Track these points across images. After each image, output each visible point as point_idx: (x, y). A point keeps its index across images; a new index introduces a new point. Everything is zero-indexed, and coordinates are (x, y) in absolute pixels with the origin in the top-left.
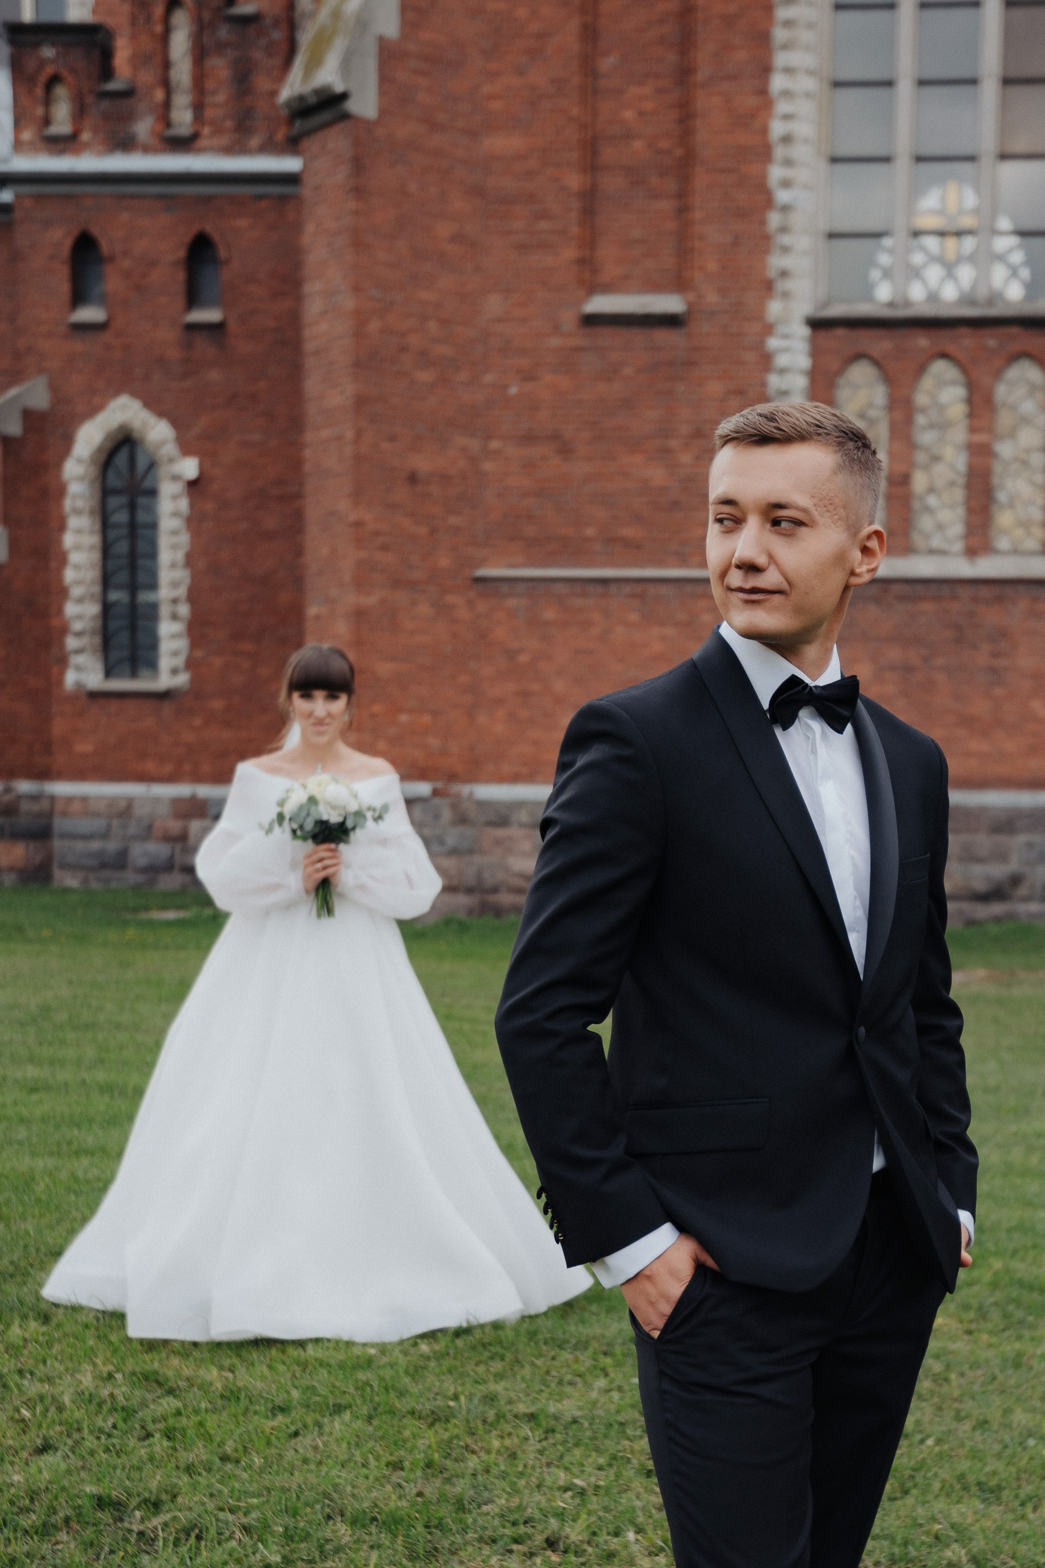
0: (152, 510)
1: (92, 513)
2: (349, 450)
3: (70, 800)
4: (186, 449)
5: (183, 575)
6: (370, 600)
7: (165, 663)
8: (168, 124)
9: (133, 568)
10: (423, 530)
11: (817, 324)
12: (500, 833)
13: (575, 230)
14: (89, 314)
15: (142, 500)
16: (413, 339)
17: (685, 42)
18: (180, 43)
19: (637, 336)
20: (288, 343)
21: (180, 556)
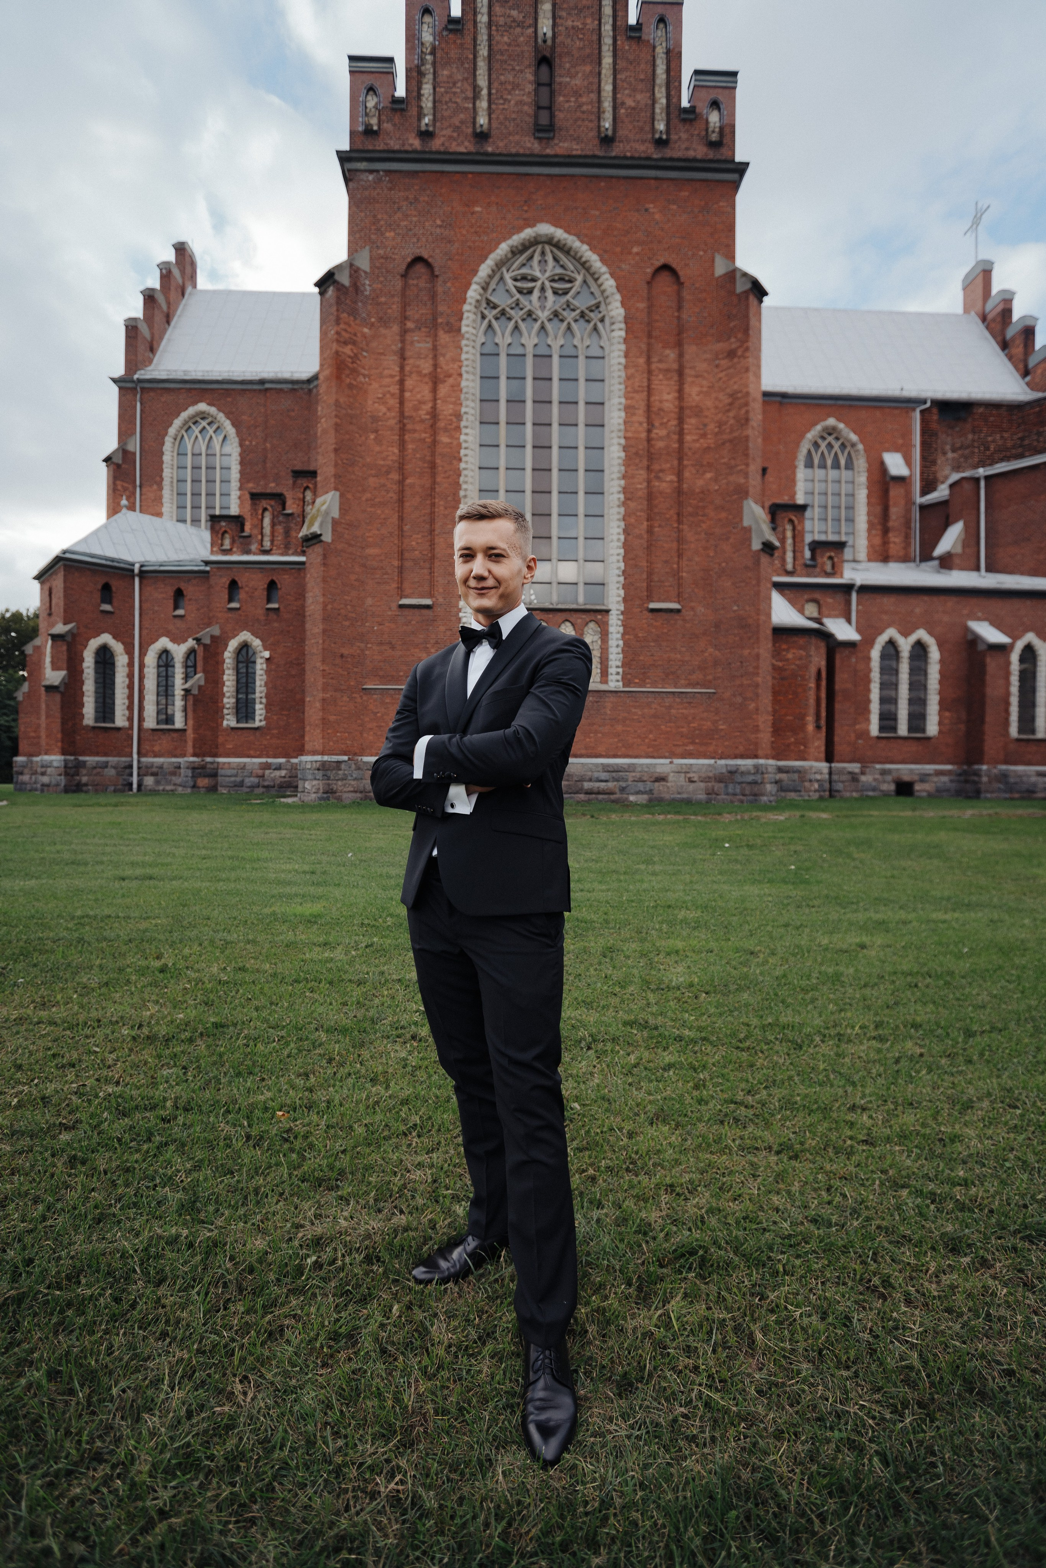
0: (254, 668)
1: (233, 669)
2: (320, 647)
3: (224, 763)
4: (266, 649)
5: (264, 689)
6: (328, 695)
7: (257, 718)
8: (262, 546)
9: (247, 687)
10: (345, 673)
13: (396, 578)
14: (234, 605)
15: (250, 665)
16: (343, 611)
17: (432, 522)
18: (267, 521)
19: (416, 611)
20: (301, 615)
21: (263, 683)
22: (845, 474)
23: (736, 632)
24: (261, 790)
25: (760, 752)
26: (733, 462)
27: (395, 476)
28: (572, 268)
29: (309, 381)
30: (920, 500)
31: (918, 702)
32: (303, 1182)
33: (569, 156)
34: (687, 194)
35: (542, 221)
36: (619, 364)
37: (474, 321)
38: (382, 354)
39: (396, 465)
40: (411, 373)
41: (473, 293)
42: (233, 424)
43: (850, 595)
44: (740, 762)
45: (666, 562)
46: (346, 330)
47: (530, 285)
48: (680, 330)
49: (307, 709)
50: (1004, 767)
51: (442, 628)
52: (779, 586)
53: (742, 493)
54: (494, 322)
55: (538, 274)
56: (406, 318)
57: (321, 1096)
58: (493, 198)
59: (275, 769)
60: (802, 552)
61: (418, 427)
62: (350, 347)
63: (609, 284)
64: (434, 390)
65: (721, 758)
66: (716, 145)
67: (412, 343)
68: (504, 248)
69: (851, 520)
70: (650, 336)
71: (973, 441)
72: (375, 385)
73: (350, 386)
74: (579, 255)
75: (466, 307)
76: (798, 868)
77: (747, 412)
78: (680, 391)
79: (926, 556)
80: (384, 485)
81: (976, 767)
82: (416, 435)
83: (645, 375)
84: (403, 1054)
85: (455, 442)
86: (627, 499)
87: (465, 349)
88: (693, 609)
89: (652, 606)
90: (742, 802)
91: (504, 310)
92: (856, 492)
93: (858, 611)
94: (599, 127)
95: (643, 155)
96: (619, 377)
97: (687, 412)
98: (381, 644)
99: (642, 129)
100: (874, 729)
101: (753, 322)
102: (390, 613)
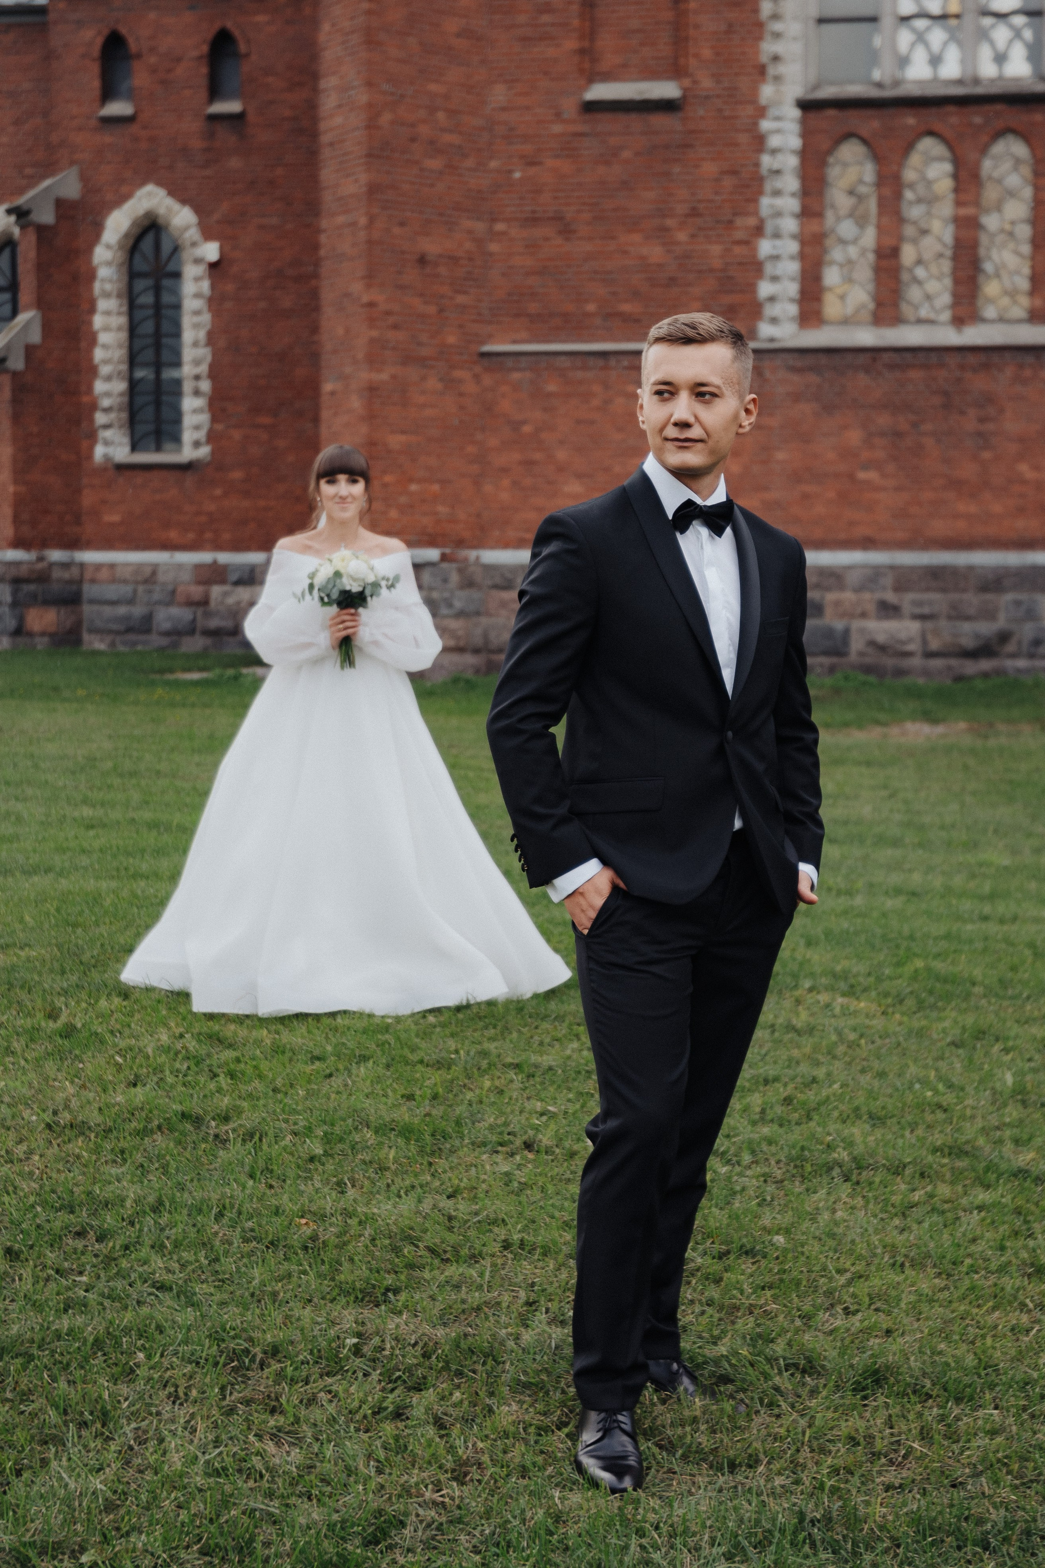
0: (176, 292)
1: (119, 296)
2: (362, 235)
3: (98, 567)
4: (208, 234)
5: (205, 353)
6: (383, 376)
7: (188, 436)
9: (158, 347)
10: (432, 309)
11: (808, 106)
12: (505, 595)
13: (576, 22)
14: (118, 108)
15: (166, 282)
16: (424, 130)
19: (635, 121)
20: (305, 134)
21: (202, 335)
49: (325, 414)
51: (710, 168)
59: (238, 583)
98: (533, 220)
102: (557, 128)
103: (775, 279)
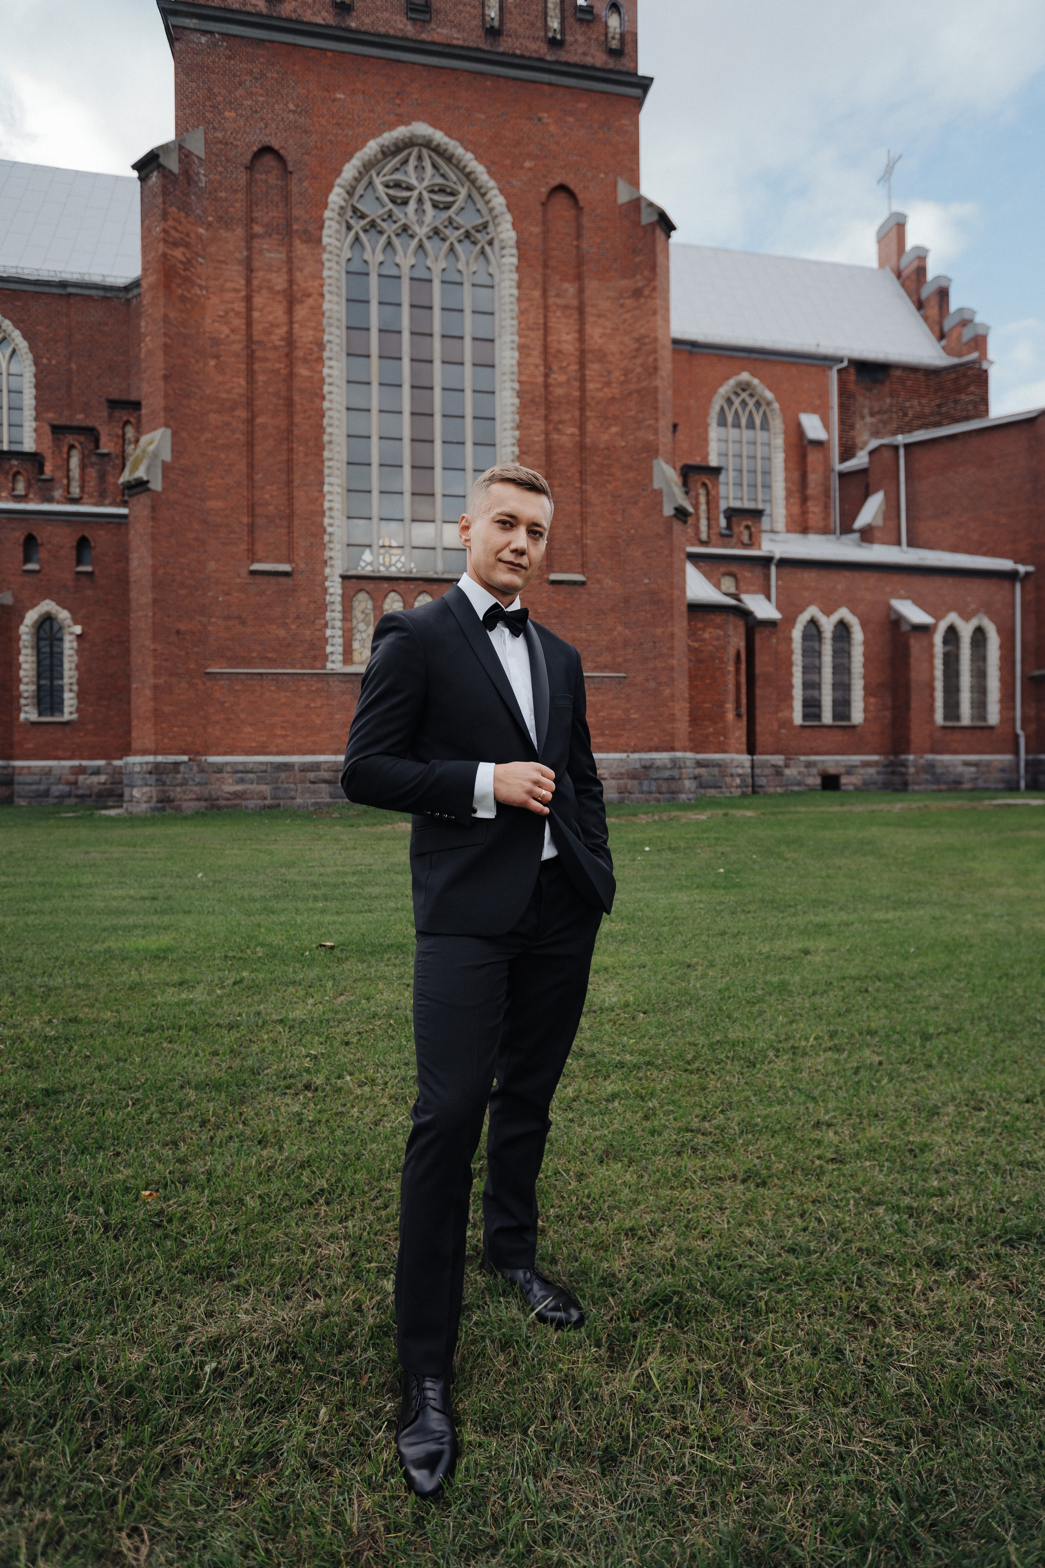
0: (61, 647)
1: (32, 648)
2: (150, 620)
3: (22, 768)
4: (76, 622)
5: (75, 673)
6: (161, 681)
7: (67, 710)
8: (69, 493)
9: (52, 670)
10: (183, 653)
11: (344, 578)
12: (218, 776)
13: (246, 538)
14: (32, 566)
15: (56, 643)
16: (178, 577)
17: (290, 471)
18: (75, 462)
19: (273, 580)
20: (123, 581)
21: (73, 666)
22: (761, 436)
23: (648, 608)
24: (73, 801)
25: (677, 744)
26: (641, 416)
27: (242, 413)
28: (454, 179)
29: (127, 289)
30: (839, 467)
31: (842, 687)
32: (185, 1274)
33: (449, 46)
34: (585, 105)
35: (418, 119)
36: (511, 295)
37: (338, 231)
38: (224, 262)
39: (244, 400)
40: (260, 288)
41: (336, 197)
42: (25, 336)
43: (769, 569)
44: (655, 755)
45: (568, 527)
46: (176, 229)
47: (405, 194)
48: (580, 262)
49: (133, 697)
50: (930, 757)
51: (305, 600)
52: (693, 557)
53: (652, 451)
54: (362, 235)
55: (414, 182)
56: (252, 220)
57: (197, 1167)
58: (359, 85)
59: (92, 774)
60: (717, 520)
61: (271, 355)
62: (181, 249)
63: (498, 201)
64: (290, 311)
65: (634, 751)
66: (616, 53)
67: (261, 251)
68: (372, 147)
69: (767, 486)
70: (545, 266)
71: (891, 405)
72: (214, 300)
73: (183, 299)
74: (462, 164)
75: (327, 214)
76: (728, 871)
77: (656, 360)
78: (581, 332)
79: (846, 529)
80: (228, 424)
81: (903, 757)
82: (268, 365)
83: (541, 311)
84: (296, 1108)
85: (316, 377)
86: (522, 453)
87: (327, 264)
88: (599, 581)
89: (553, 577)
90: (658, 801)
91: (373, 221)
92: (773, 456)
93: (777, 587)
94: (483, 15)
95: (534, 55)
96: (512, 310)
97: (589, 356)
98: (228, 618)
99: (533, 25)
100: (798, 718)
101: (660, 258)
102: (238, 580)
103: (333, 645)
